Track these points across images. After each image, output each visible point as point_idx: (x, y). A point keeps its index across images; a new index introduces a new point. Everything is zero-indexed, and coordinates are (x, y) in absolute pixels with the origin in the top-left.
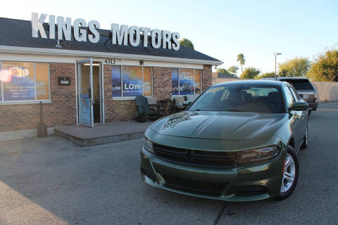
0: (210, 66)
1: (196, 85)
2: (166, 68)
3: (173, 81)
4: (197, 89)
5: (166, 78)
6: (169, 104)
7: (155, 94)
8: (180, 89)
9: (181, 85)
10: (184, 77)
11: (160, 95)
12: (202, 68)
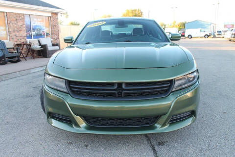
0: (56, 14)
1: (46, 30)
2: (19, 14)
3: (27, 27)
4: (47, 34)
5: (20, 24)
6: (25, 47)
7: (11, 38)
8: (33, 33)
9: (34, 30)
10: (35, 23)
11: (15, 39)
12: (50, 15)
